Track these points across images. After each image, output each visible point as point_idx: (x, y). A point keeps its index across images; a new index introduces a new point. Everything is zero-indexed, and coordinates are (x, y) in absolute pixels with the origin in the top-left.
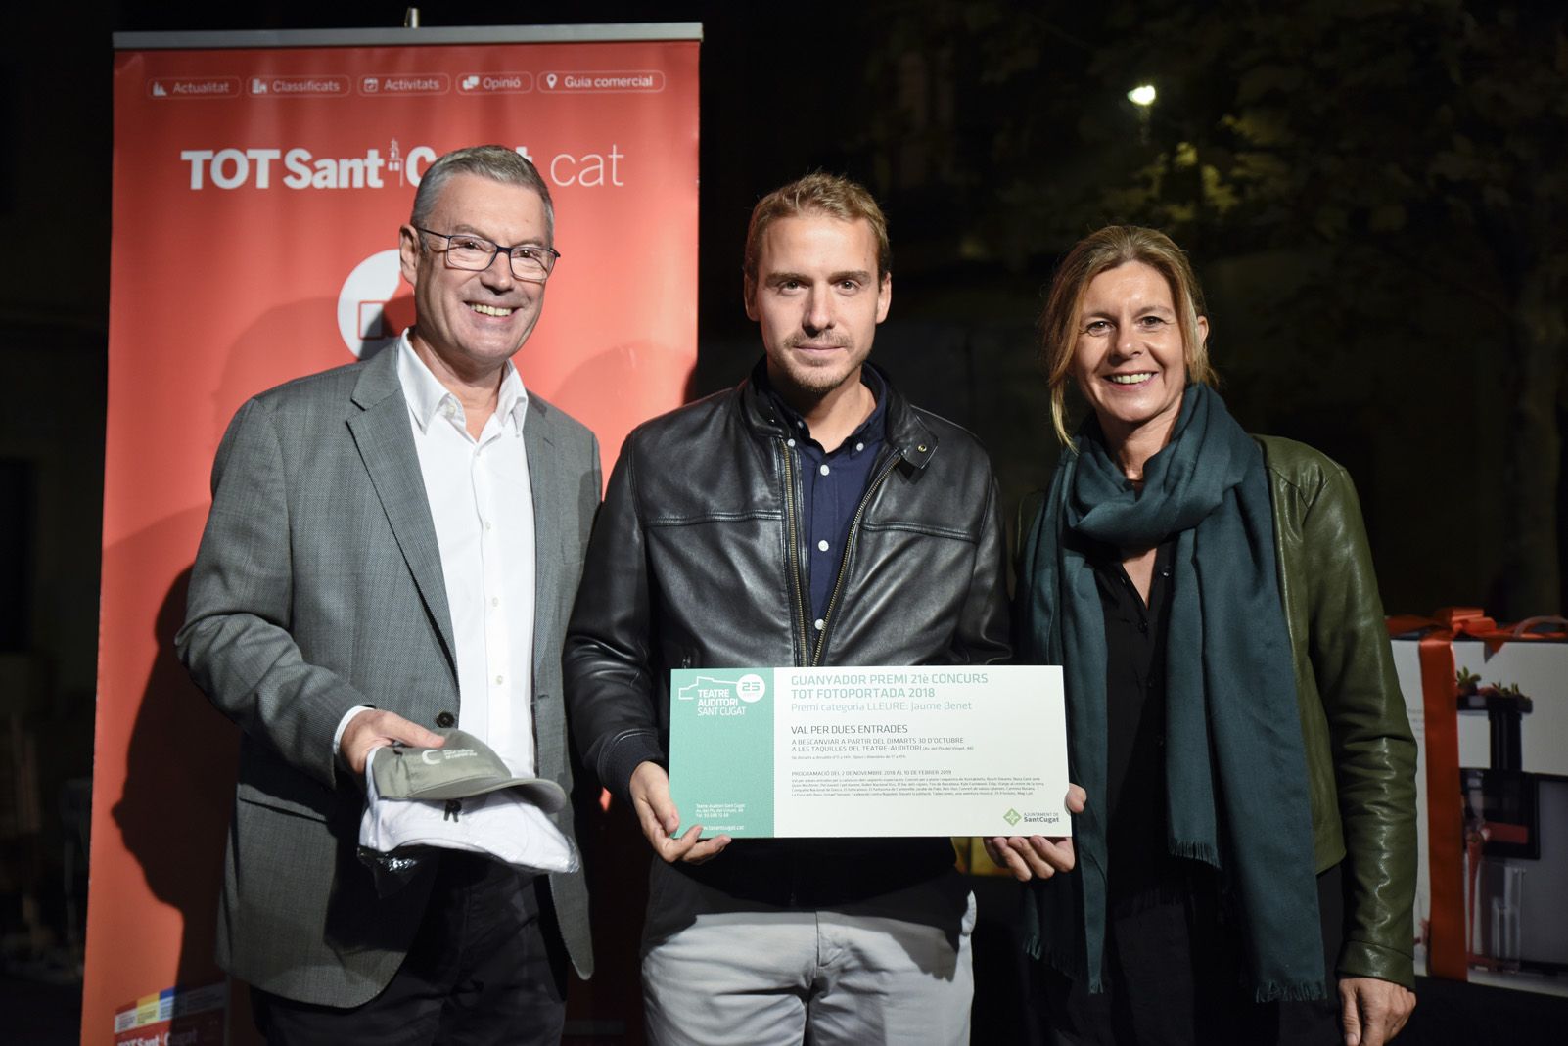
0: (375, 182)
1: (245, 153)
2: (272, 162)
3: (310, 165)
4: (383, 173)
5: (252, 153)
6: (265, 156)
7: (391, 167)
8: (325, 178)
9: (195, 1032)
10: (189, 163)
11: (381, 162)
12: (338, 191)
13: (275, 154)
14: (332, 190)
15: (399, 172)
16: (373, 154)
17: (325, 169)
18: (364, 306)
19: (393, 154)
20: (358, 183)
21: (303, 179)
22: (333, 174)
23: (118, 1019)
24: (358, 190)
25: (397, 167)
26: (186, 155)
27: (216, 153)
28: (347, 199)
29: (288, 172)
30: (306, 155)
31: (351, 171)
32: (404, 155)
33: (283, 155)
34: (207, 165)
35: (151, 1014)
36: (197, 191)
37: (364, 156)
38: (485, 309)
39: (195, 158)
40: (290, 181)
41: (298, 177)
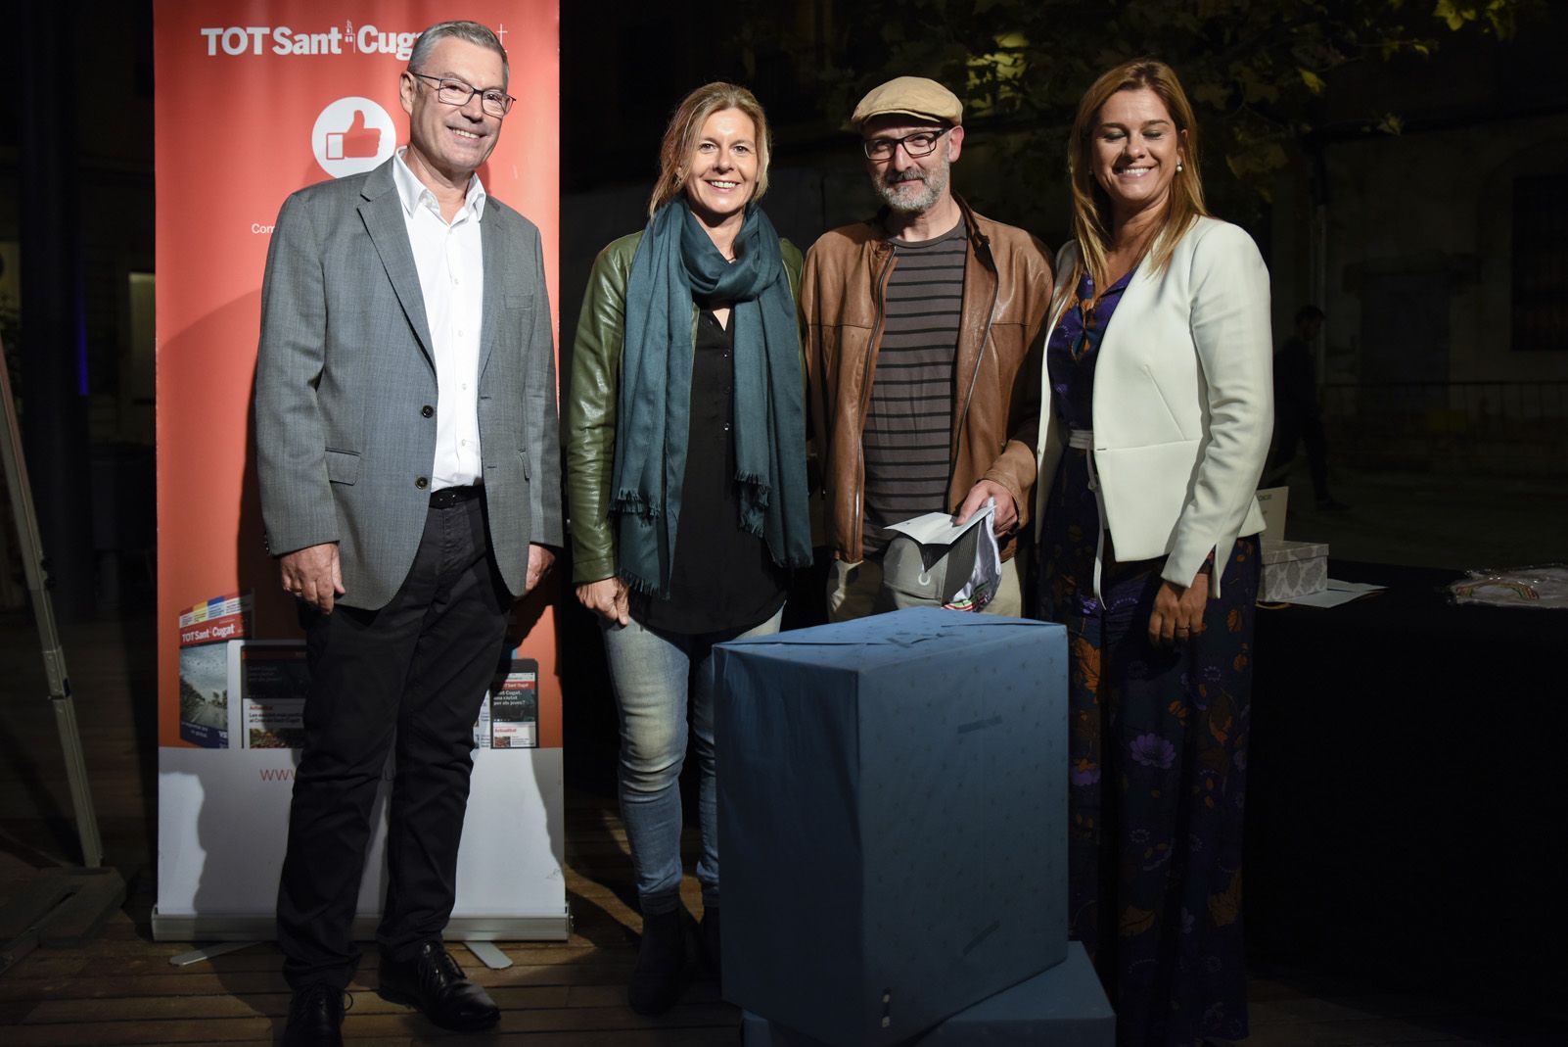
0: (336, 50)
1: (245, 30)
2: (264, 36)
3: (291, 38)
4: (341, 43)
5: (250, 30)
6: (259, 32)
7: (347, 39)
8: (301, 47)
9: (232, 626)
10: (207, 37)
11: (340, 36)
12: (310, 55)
13: (267, 30)
14: (306, 55)
15: (352, 43)
16: (334, 30)
17: (301, 41)
18: (330, 136)
19: (348, 31)
20: (325, 51)
21: (288, 49)
22: (307, 45)
23: (181, 619)
24: (325, 55)
25: (351, 40)
26: (204, 32)
27: (224, 30)
28: (316, 63)
29: (276, 43)
30: (288, 32)
31: (320, 42)
32: (356, 31)
33: (272, 31)
34: (219, 38)
35: (203, 615)
36: (213, 57)
37: (328, 32)
38: (462, 133)
39: (211, 33)
40: (277, 50)
41: (282, 46)
